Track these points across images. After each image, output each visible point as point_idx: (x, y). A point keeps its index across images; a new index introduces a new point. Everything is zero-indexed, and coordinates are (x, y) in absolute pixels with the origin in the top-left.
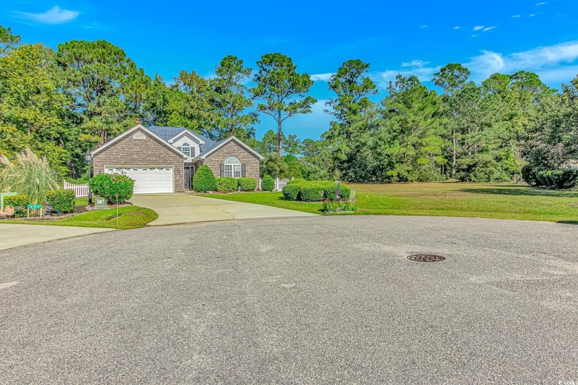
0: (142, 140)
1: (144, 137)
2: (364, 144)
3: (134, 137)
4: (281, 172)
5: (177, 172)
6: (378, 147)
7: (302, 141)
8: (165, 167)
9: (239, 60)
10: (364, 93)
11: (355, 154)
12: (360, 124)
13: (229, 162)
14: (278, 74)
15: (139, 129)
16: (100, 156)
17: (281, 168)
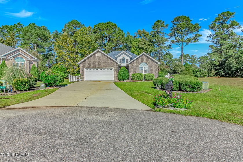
0: (100, 56)
1: (101, 55)
2: (230, 56)
3: (97, 55)
4: (181, 71)
5: (115, 71)
6: (240, 58)
7: (198, 57)
8: (110, 68)
9: (163, 21)
10: (231, 29)
11: (225, 62)
12: (228, 45)
13: (142, 66)
14: (181, 25)
15: (98, 51)
16: (82, 64)
17: (182, 69)
